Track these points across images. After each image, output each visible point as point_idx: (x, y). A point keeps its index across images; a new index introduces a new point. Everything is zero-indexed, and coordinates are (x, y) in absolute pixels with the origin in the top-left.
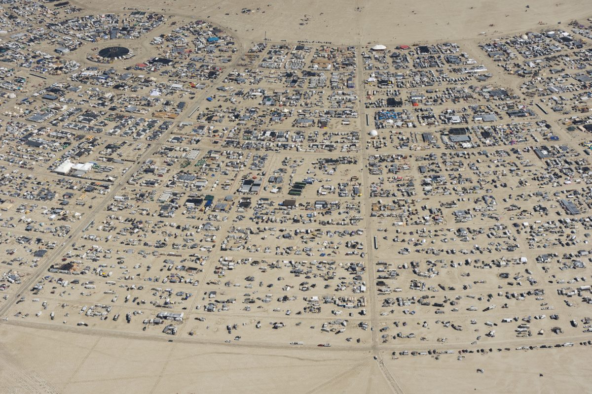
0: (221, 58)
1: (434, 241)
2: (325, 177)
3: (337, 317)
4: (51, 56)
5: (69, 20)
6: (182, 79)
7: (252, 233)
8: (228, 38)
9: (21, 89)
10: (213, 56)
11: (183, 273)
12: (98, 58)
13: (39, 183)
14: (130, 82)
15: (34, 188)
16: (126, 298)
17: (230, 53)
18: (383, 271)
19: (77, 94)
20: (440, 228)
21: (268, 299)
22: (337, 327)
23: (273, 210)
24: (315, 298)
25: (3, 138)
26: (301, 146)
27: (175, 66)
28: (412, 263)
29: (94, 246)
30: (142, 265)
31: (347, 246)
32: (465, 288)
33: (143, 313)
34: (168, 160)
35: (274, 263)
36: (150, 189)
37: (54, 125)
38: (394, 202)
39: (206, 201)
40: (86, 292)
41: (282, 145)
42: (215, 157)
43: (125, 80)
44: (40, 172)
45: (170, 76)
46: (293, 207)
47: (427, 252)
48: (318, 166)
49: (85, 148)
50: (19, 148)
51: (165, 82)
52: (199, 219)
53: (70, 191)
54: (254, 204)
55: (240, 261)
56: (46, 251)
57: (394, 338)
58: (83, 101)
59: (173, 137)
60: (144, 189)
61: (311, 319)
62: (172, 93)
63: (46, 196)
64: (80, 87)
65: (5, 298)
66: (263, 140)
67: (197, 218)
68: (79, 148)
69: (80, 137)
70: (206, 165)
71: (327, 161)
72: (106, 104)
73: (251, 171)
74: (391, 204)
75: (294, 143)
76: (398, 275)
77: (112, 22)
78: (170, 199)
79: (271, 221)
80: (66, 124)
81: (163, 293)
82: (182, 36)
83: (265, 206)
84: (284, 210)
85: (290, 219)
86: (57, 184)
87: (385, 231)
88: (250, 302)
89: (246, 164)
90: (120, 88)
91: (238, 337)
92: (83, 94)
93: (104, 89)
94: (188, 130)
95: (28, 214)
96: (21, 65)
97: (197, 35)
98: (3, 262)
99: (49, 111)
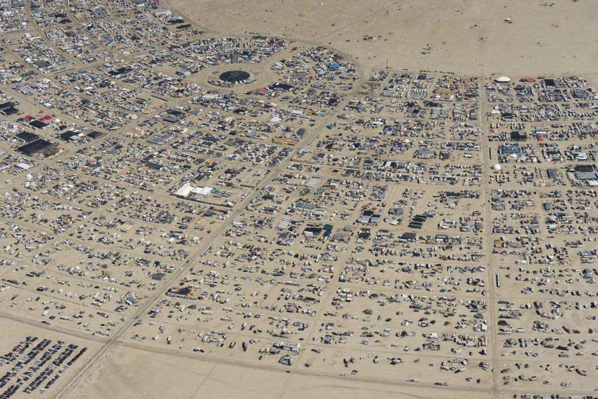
0: (342, 86)
1: (559, 281)
2: (446, 211)
3: (457, 356)
4: (172, 79)
5: (191, 43)
6: (302, 106)
7: (370, 265)
8: (350, 66)
9: (143, 110)
10: (334, 83)
11: (300, 303)
12: (219, 82)
13: (158, 206)
14: (250, 107)
15: (154, 210)
16: (243, 326)
17: (351, 81)
18: (505, 310)
19: (197, 117)
20: (565, 268)
21: (386, 334)
22: (457, 366)
23: (392, 243)
24: (435, 335)
25: (124, 159)
26: (422, 178)
27: (296, 92)
28: (535, 304)
29: (212, 271)
30: (259, 293)
31: (468, 283)
32: (591, 331)
33: (259, 341)
34: (287, 187)
35: (393, 297)
36: (268, 216)
37: (174, 147)
38: (517, 239)
39: (325, 231)
40: (202, 317)
41: (402, 176)
42: (335, 186)
43: (245, 104)
44: (159, 194)
45: (290, 102)
46: (414, 240)
47: (551, 293)
48: (439, 199)
49: (204, 172)
50: (140, 169)
51: (285, 108)
52: (317, 248)
53: (189, 215)
54: (373, 236)
55: (358, 293)
56: (164, 275)
57: (516, 380)
58: (204, 124)
59: (292, 164)
60: (263, 216)
61: (430, 356)
62: (292, 119)
63: (166, 219)
64: (201, 110)
65: (123, 320)
66: (384, 171)
67: (315, 247)
68: (198, 171)
69: (200, 161)
70: (326, 194)
71: (449, 194)
72: (226, 128)
73: (371, 202)
74: (514, 241)
75: (415, 175)
76: (520, 315)
77: (233, 46)
78: (289, 227)
79: (391, 254)
80: (187, 147)
81: (280, 322)
82: (303, 62)
83: (384, 237)
84: (404, 242)
85: (410, 252)
86: (177, 207)
87: (508, 268)
88: (368, 336)
89: (366, 194)
90: (241, 113)
91: (355, 371)
92: (203, 117)
93: (224, 113)
94: (308, 157)
95: (147, 237)
96: (143, 87)
97: (318, 62)
98: (122, 284)
99: (170, 133)
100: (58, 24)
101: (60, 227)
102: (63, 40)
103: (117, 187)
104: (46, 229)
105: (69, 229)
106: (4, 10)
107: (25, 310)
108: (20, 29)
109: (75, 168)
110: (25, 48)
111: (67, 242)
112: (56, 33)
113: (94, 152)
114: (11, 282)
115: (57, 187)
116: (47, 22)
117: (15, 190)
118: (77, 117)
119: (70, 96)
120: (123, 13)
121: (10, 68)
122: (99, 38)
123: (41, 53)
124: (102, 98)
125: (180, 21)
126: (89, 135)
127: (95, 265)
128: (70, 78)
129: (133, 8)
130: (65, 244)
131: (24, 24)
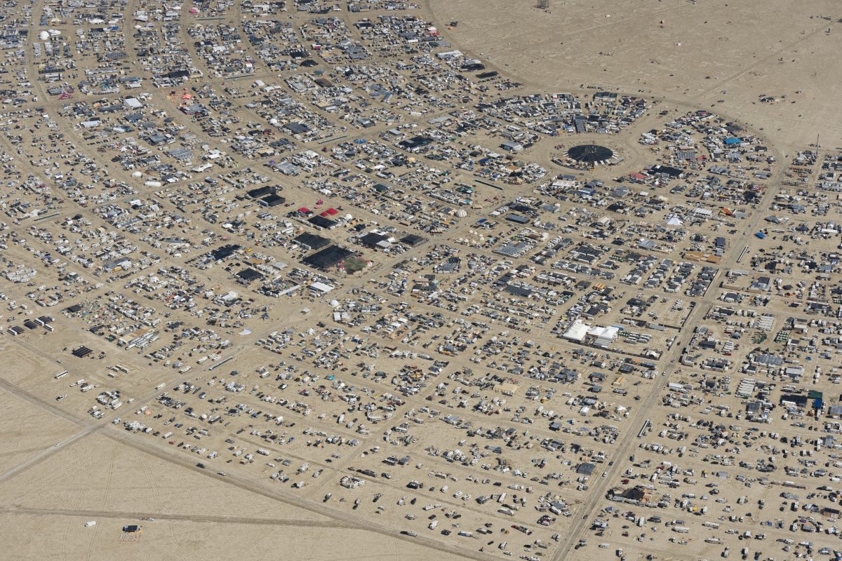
0: (755, 171)
4: (498, 155)
5: (507, 100)
6: (707, 202)
8: (755, 140)
9: (471, 203)
10: (742, 168)
11: (817, 517)
12: (569, 162)
13: (546, 355)
14: (630, 202)
15: (542, 362)
16: (743, 552)
17: (765, 165)
19: (556, 216)
25: (469, 280)
27: (689, 180)
29: (665, 463)
30: (748, 499)
34: (731, 329)
36: (719, 376)
37: (537, 262)
39: (812, 400)
40: (675, 536)
42: (802, 330)
43: (620, 197)
44: (539, 336)
45: (687, 196)
49: (597, 303)
50: (498, 296)
51: (683, 205)
52: (810, 428)
53: (597, 370)
56: (593, 466)
58: (570, 227)
59: (726, 293)
60: (711, 374)
62: (698, 222)
63: (566, 377)
64: (558, 205)
65: (555, 539)
67: (807, 427)
68: (587, 301)
69: (584, 285)
70: (793, 341)
72: (606, 234)
77: (572, 108)
78: (756, 394)
80: (557, 263)
81: (797, 547)
82: (684, 134)
86: (574, 357)
90: (619, 210)
92: (564, 216)
93: (595, 211)
94: (742, 283)
95: (546, 403)
96: (459, 166)
97: (705, 135)
98: (534, 480)
99: (524, 241)
100: (299, 67)
101: (409, 385)
102: (315, 93)
103: (475, 324)
104: (388, 388)
105: (423, 389)
106: (212, 45)
107: (400, 519)
108: (245, 74)
109: (400, 292)
110: (263, 103)
111: (428, 410)
112: (301, 82)
113: (419, 267)
114: (363, 473)
115: (382, 321)
116: (283, 64)
117: (321, 325)
118: (376, 212)
119: (354, 179)
120: (390, 53)
121: (251, 133)
122: (368, 90)
123: (291, 111)
124: (403, 182)
125: (479, 67)
126: (404, 240)
127: (482, 447)
128: (346, 151)
129: (403, 45)
130: (425, 413)
131: (249, 65)
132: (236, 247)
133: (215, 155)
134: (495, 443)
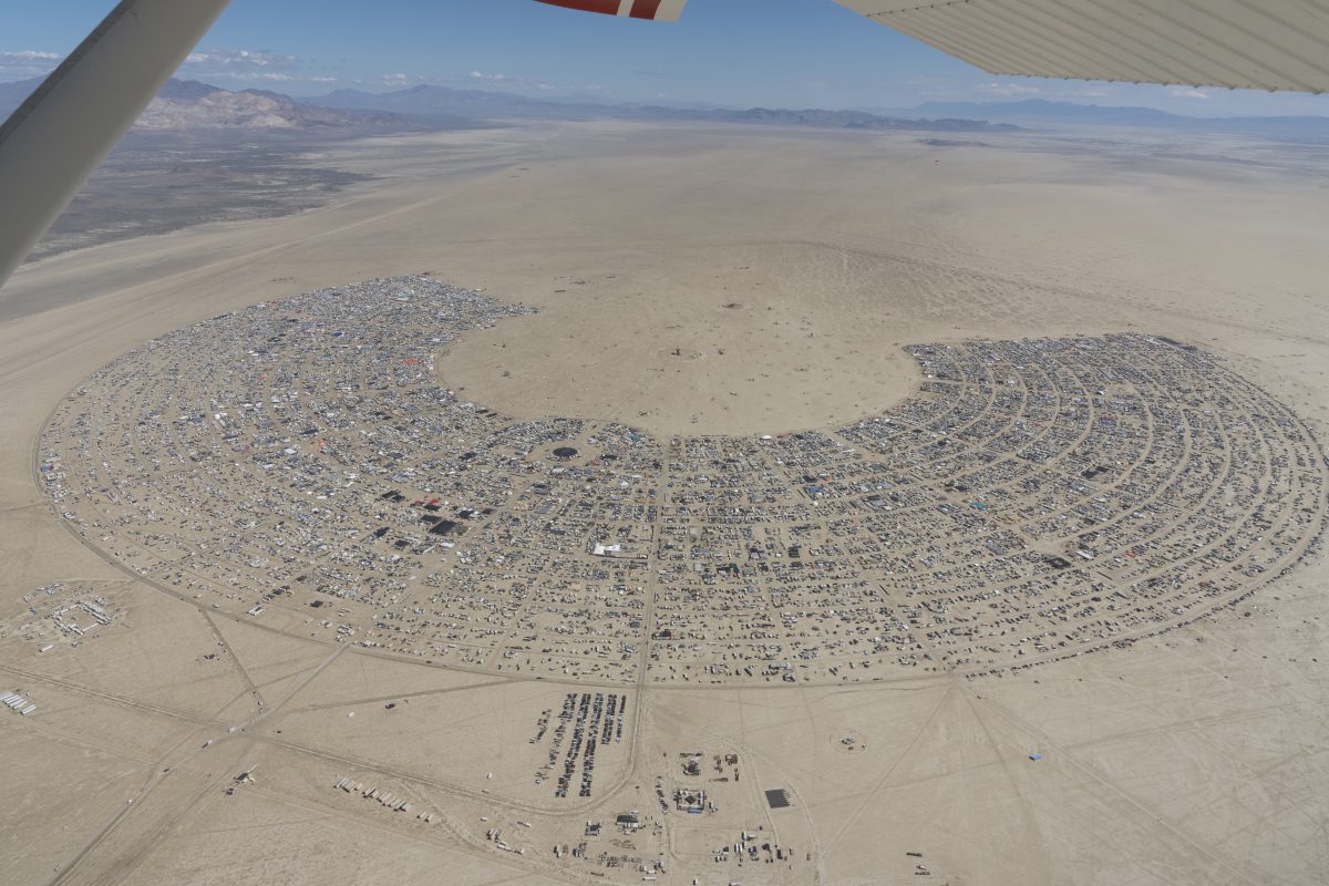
0: (654, 452)
2: (807, 542)
4: (516, 459)
5: (508, 428)
6: (636, 471)
7: (787, 591)
8: (647, 436)
9: (512, 487)
10: (646, 451)
12: (556, 458)
13: (588, 565)
14: (597, 476)
15: (587, 570)
16: (733, 655)
17: (657, 448)
19: (561, 488)
23: (789, 571)
24: (876, 639)
25: (529, 530)
26: (769, 518)
27: (622, 461)
29: (674, 614)
30: (724, 627)
31: (866, 595)
33: (756, 666)
34: (677, 537)
35: (823, 614)
36: (682, 563)
37: (562, 515)
39: (733, 569)
40: (696, 653)
41: (754, 518)
42: (712, 532)
43: (591, 474)
44: (581, 556)
45: (625, 469)
46: (802, 567)
48: (794, 533)
49: (603, 533)
50: (548, 537)
51: (625, 474)
52: (738, 584)
53: (618, 570)
54: (771, 568)
55: (797, 615)
56: (638, 623)
58: (571, 494)
59: (666, 519)
60: (677, 563)
62: (636, 482)
63: (603, 576)
64: (560, 482)
65: (635, 667)
66: (738, 516)
67: (736, 583)
68: (597, 533)
69: (591, 524)
70: (710, 539)
71: (799, 529)
72: (591, 495)
73: (748, 541)
75: (762, 517)
77: (545, 429)
78: (704, 570)
79: (795, 580)
80: (572, 514)
81: (758, 648)
82: (609, 436)
83: (780, 568)
84: (797, 570)
85: (807, 577)
86: (603, 565)
87: (884, 580)
89: (739, 536)
90: (593, 481)
92: (566, 488)
93: (581, 483)
94: (672, 512)
95: (598, 592)
96: (497, 467)
97: (620, 436)
98: (610, 636)
99: (549, 504)
100: (383, 421)
101: (520, 594)
102: (398, 435)
103: (542, 554)
104: (509, 598)
105: (529, 595)
106: (325, 413)
107: (546, 671)
108: (352, 428)
109: (493, 542)
110: (369, 443)
111: (536, 606)
112: (387, 429)
113: (498, 526)
114: (515, 648)
115: (490, 560)
116: (372, 420)
117: (456, 567)
118: (461, 498)
119: (441, 481)
120: (432, 408)
121: (369, 462)
122: (428, 430)
123: (388, 446)
124: (470, 480)
125: (486, 411)
126: (483, 513)
127: (575, 623)
128: (429, 466)
129: (438, 403)
130: (535, 609)
131: (353, 423)
132: (387, 528)
133: (353, 476)
134: (582, 619)
